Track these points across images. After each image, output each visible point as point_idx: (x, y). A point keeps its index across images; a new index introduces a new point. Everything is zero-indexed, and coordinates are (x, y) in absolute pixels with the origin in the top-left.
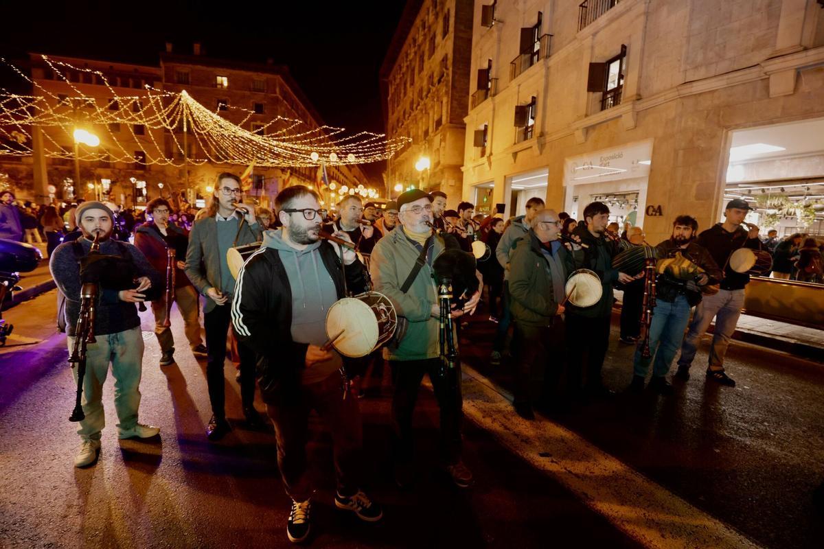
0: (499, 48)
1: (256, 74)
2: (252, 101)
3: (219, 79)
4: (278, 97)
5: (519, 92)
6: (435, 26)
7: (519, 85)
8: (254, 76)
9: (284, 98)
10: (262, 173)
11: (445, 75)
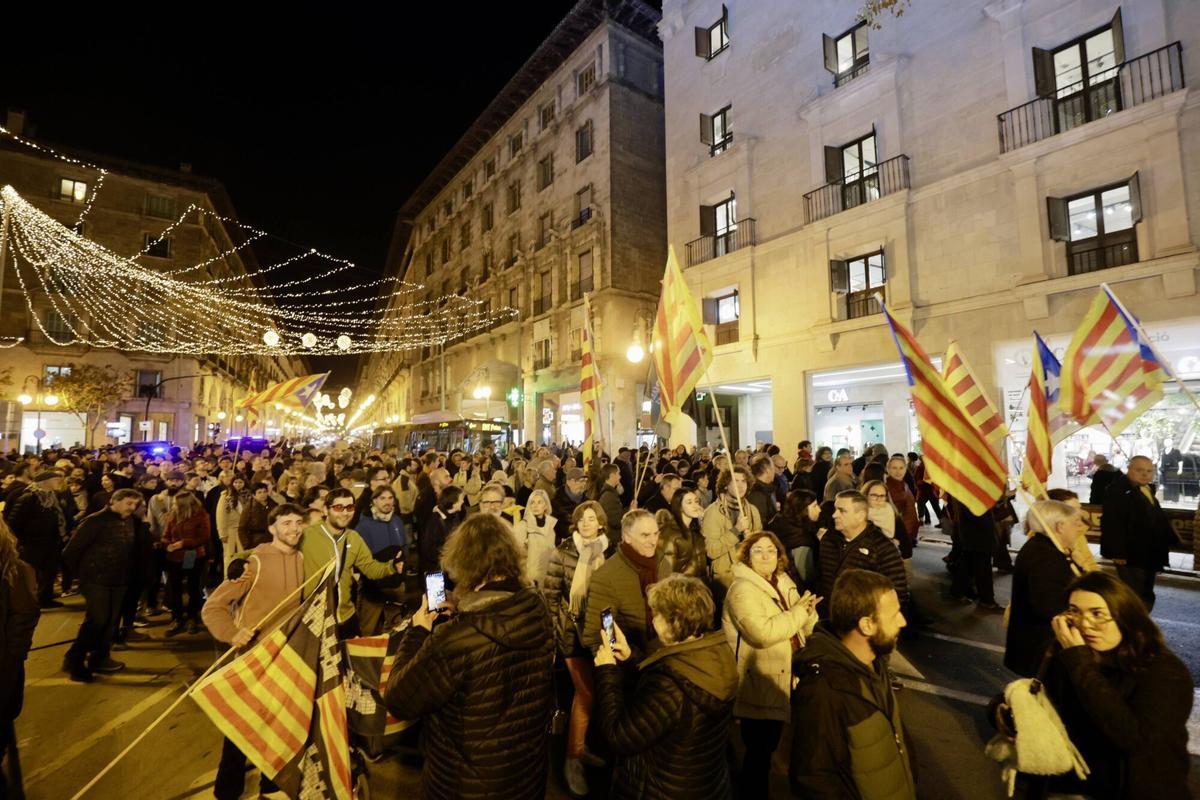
0: (751, 175)
1: (156, 185)
2: (143, 232)
3: (67, 185)
4: (201, 230)
5: (828, 240)
6: (550, 145)
7: (829, 230)
8: (153, 188)
9: (212, 234)
10: (158, 366)
11: (594, 213)
